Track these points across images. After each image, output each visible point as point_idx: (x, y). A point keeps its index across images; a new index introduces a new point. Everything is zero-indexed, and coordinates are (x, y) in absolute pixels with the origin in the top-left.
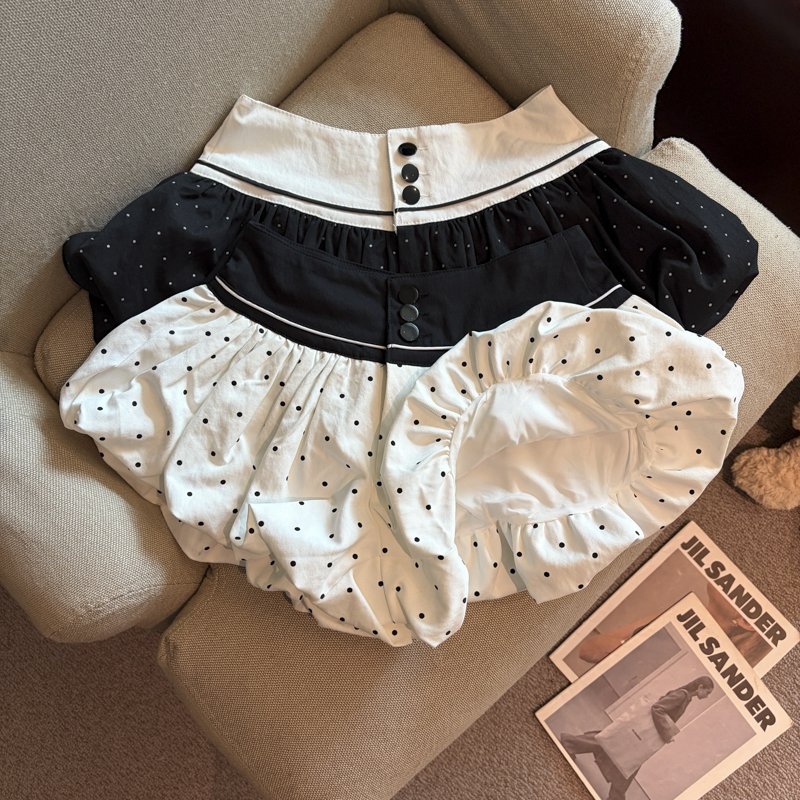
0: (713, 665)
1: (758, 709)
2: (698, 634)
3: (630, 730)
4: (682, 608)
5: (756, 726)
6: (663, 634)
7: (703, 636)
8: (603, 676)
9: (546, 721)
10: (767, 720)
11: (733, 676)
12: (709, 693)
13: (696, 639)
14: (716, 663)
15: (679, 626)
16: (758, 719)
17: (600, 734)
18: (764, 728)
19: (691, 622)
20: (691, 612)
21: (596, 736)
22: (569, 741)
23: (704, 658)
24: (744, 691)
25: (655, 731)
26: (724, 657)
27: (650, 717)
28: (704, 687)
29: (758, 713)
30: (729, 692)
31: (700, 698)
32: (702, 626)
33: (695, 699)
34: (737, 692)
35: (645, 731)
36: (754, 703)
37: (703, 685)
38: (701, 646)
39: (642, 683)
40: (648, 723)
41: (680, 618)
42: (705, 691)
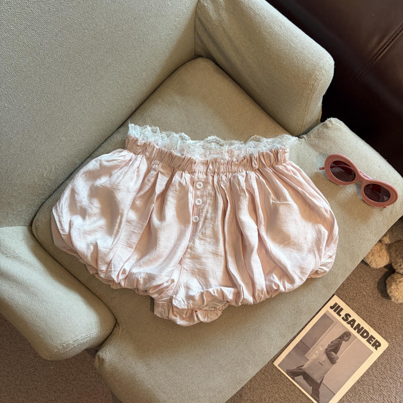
0: (349, 325)
1: (372, 341)
2: (341, 313)
3: (317, 362)
4: (331, 303)
5: (373, 349)
6: (325, 316)
7: (343, 314)
8: (301, 341)
9: (279, 365)
10: (377, 345)
11: (359, 328)
12: (349, 338)
13: (340, 315)
14: (350, 324)
15: (332, 311)
16: (373, 345)
17: (304, 367)
18: (376, 349)
19: (337, 309)
20: (336, 304)
21: (302, 368)
22: (290, 372)
23: (345, 323)
24: (365, 334)
25: (328, 360)
26: (354, 321)
27: (325, 355)
28: (347, 336)
29: (372, 343)
30: (358, 336)
31: (346, 341)
32: (342, 309)
33: (344, 342)
34: (362, 335)
35: (324, 361)
36: (370, 339)
37: (346, 336)
38: (343, 318)
39: (319, 340)
40: (324, 357)
41: (331, 308)
42: (347, 338)
